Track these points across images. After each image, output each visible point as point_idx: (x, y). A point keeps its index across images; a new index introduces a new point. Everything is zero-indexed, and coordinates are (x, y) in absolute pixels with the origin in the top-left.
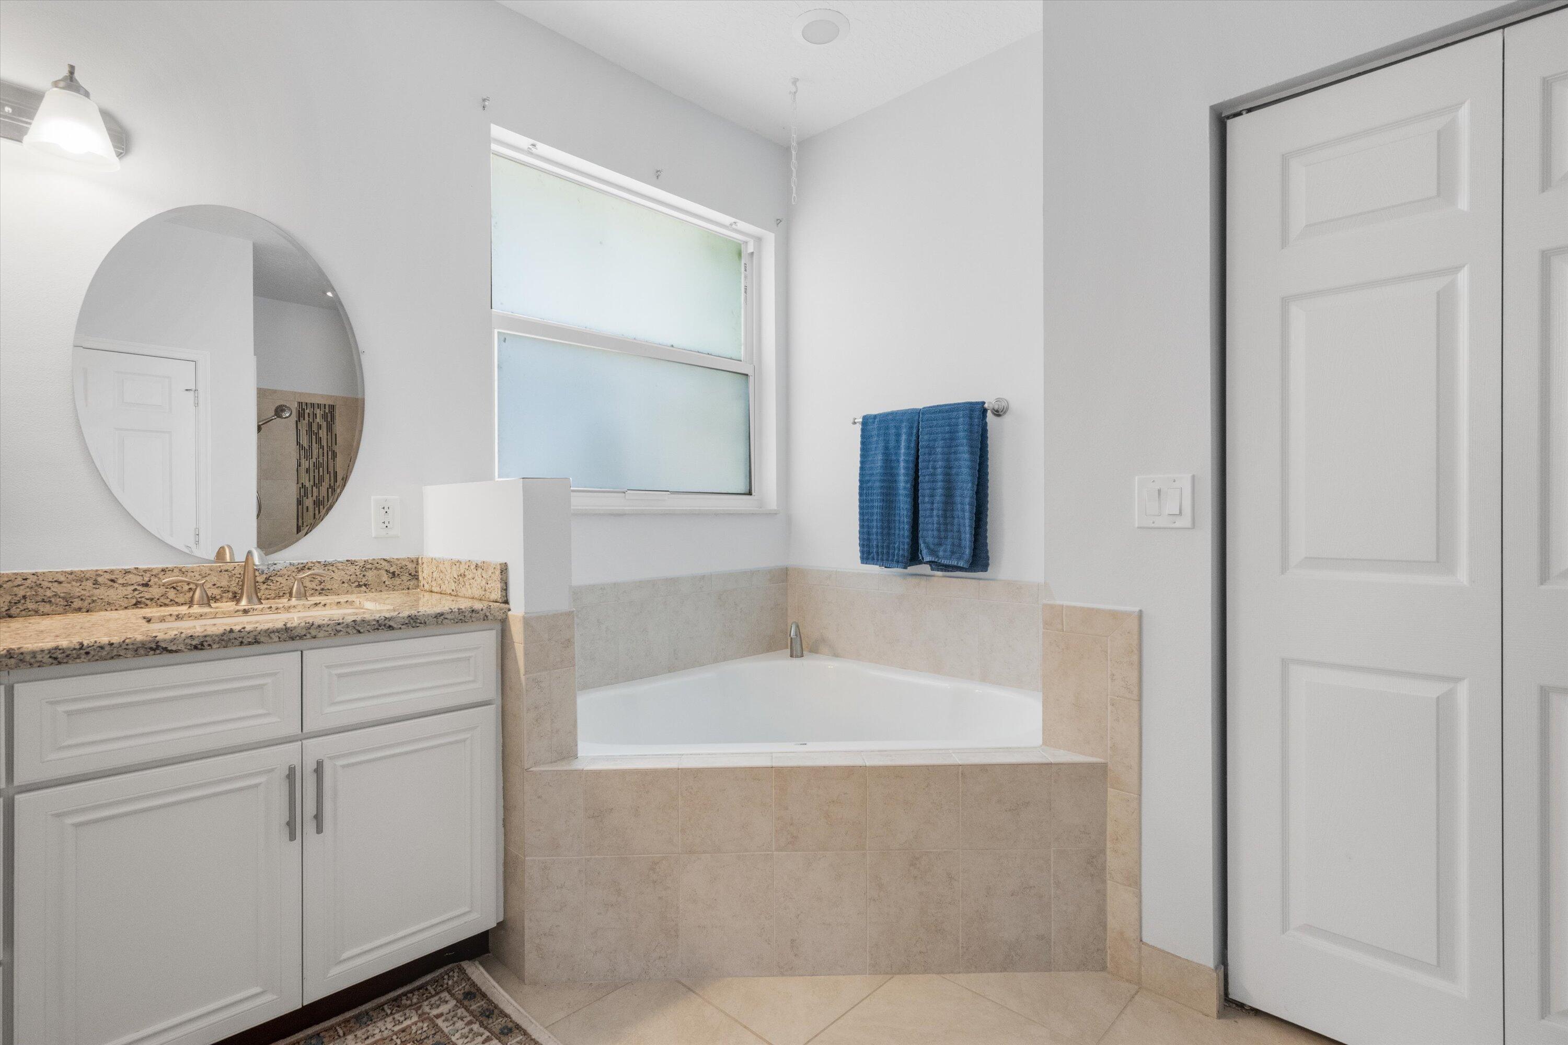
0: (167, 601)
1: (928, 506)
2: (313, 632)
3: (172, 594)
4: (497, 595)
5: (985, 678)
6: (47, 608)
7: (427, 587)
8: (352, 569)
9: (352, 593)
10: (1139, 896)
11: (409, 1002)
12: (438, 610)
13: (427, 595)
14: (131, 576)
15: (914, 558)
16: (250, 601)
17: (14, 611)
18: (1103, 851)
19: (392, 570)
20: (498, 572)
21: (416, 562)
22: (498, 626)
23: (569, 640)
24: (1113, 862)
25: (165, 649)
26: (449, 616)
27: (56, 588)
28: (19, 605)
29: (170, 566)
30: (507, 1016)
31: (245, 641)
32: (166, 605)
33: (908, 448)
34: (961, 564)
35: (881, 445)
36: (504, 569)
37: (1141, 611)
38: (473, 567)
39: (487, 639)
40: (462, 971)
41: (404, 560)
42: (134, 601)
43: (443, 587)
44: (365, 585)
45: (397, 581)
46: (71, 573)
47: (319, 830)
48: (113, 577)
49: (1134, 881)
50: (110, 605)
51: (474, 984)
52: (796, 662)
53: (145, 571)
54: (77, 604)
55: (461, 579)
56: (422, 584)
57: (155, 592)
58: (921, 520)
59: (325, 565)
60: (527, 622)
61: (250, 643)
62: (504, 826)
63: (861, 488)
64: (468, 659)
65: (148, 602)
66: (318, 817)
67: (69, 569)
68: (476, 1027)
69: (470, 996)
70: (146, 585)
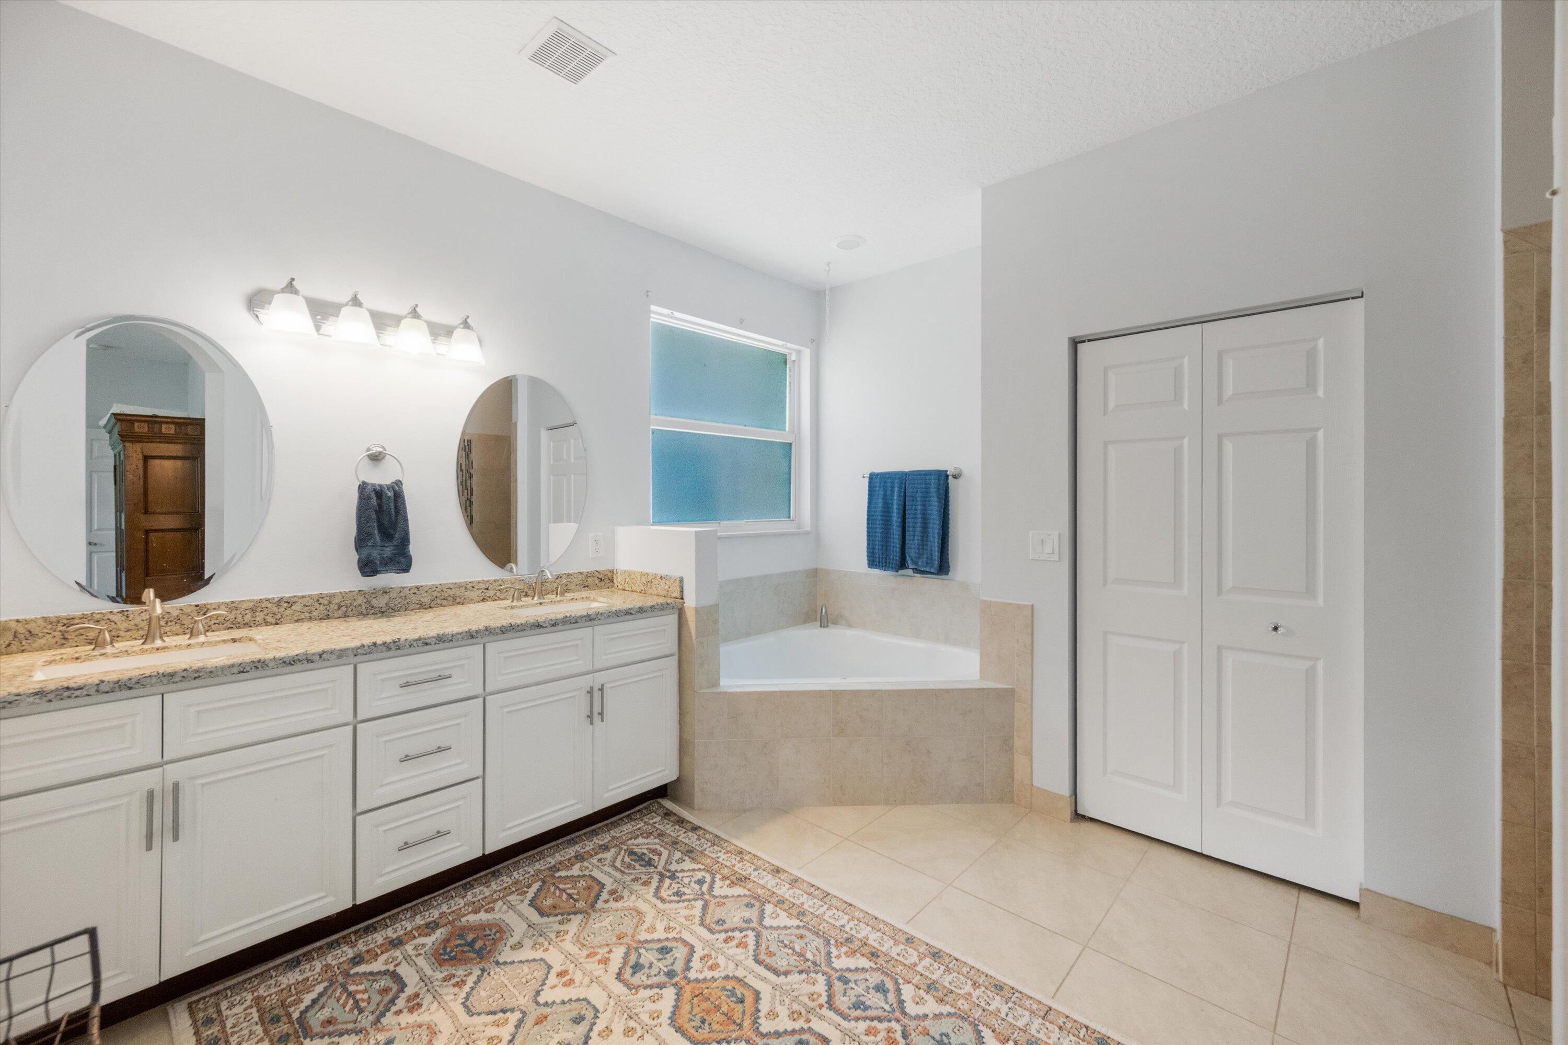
0: (496, 598)
1: (912, 533)
2: (599, 617)
3: (498, 594)
4: (678, 594)
5: (946, 641)
6: (445, 603)
7: (620, 587)
8: (581, 577)
9: (581, 591)
10: (1031, 760)
11: (635, 817)
12: (652, 604)
13: (620, 592)
14: (480, 584)
15: (902, 565)
16: (539, 598)
17: (432, 605)
18: (1013, 737)
19: (600, 577)
20: (678, 582)
21: (612, 572)
22: (677, 612)
23: (716, 620)
24: (1017, 743)
25: (541, 626)
26: (656, 607)
27: (451, 593)
28: (434, 601)
29: (498, 578)
30: (691, 823)
31: (572, 621)
32: (496, 600)
33: (899, 496)
34: (932, 570)
35: (882, 493)
36: (681, 580)
37: (1033, 605)
38: (658, 577)
39: (674, 618)
40: (659, 803)
41: (606, 571)
42: (482, 598)
43: (634, 588)
44: (587, 586)
45: (603, 583)
46: (456, 584)
47: (602, 720)
48: (473, 585)
49: (1029, 753)
50: (472, 601)
51: (667, 809)
52: (824, 631)
53: (487, 581)
54: (458, 600)
55: (649, 584)
56: (616, 585)
57: (491, 593)
58: (907, 542)
59: (568, 575)
60: (697, 610)
61: (574, 623)
62: (680, 724)
63: (868, 519)
64: (664, 630)
65: (488, 598)
66: (601, 714)
67: (454, 582)
68: (677, 827)
69: (668, 814)
70: (487, 589)
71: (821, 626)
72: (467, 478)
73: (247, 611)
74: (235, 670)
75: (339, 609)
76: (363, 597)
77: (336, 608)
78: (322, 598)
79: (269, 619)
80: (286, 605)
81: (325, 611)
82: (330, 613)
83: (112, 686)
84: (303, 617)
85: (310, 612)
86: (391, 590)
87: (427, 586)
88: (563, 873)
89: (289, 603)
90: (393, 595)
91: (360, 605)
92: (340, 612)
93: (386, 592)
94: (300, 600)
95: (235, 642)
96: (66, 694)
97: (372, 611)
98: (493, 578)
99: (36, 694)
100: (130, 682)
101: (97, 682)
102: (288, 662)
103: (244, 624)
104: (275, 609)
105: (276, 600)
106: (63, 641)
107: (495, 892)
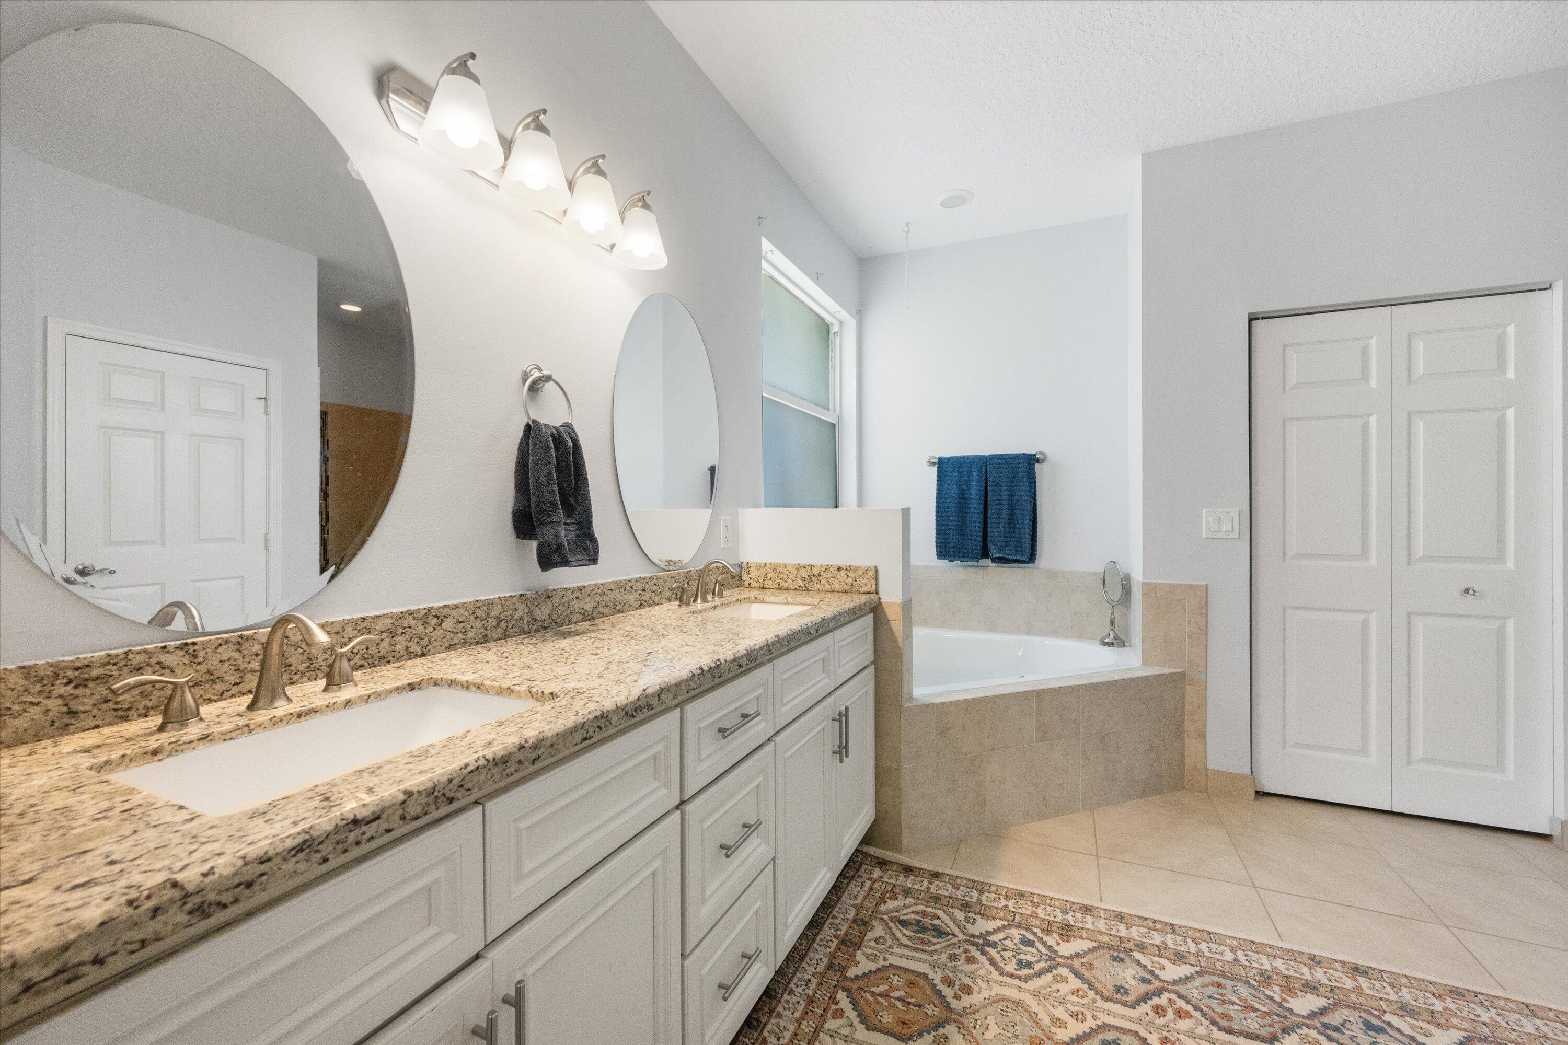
0: (652, 602)
1: (996, 521)
2: (840, 618)
3: (654, 596)
5: (1029, 632)
6: (606, 611)
7: (754, 584)
10: (1205, 743)
14: (638, 584)
15: (985, 554)
18: (1183, 722)
21: (740, 566)
22: (873, 610)
24: (1189, 727)
27: (611, 595)
28: (596, 610)
32: (652, 605)
33: (979, 482)
34: (1023, 559)
35: (955, 476)
36: (875, 571)
37: (1207, 585)
38: (834, 569)
39: (871, 621)
41: (736, 565)
42: (639, 603)
45: (735, 581)
47: (847, 755)
48: (631, 585)
49: (1202, 736)
50: (631, 608)
53: (643, 580)
54: (618, 607)
55: (813, 578)
56: (747, 583)
57: (647, 595)
58: (990, 529)
60: (903, 606)
63: (937, 507)
64: (867, 633)
65: (644, 603)
66: (846, 747)
67: (614, 580)
68: (913, 878)
69: (882, 863)
70: (644, 590)
73: (384, 635)
74: (578, 737)
75: (498, 625)
76: (523, 606)
77: (495, 624)
78: (479, 608)
79: (415, 648)
80: (434, 621)
81: (482, 630)
82: (488, 632)
83: (424, 801)
84: (456, 641)
85: (465, 633)
86: (554, 593)
87: (589, 586)
88: (854, 972)
89: (438, 617)
90: (556, 600)
91: (522, 618)
92: (499, 630)
93: (549, 597)
94: (453, 613)
95: (413, 689)
96: (352, 837)
97: (535, 627)
98: (647, 575)
100: (451, 786)
101: (402, 797)
103: (381, 658)
104: (420, 628)
105: (423, 612)
107: (799, 1022)
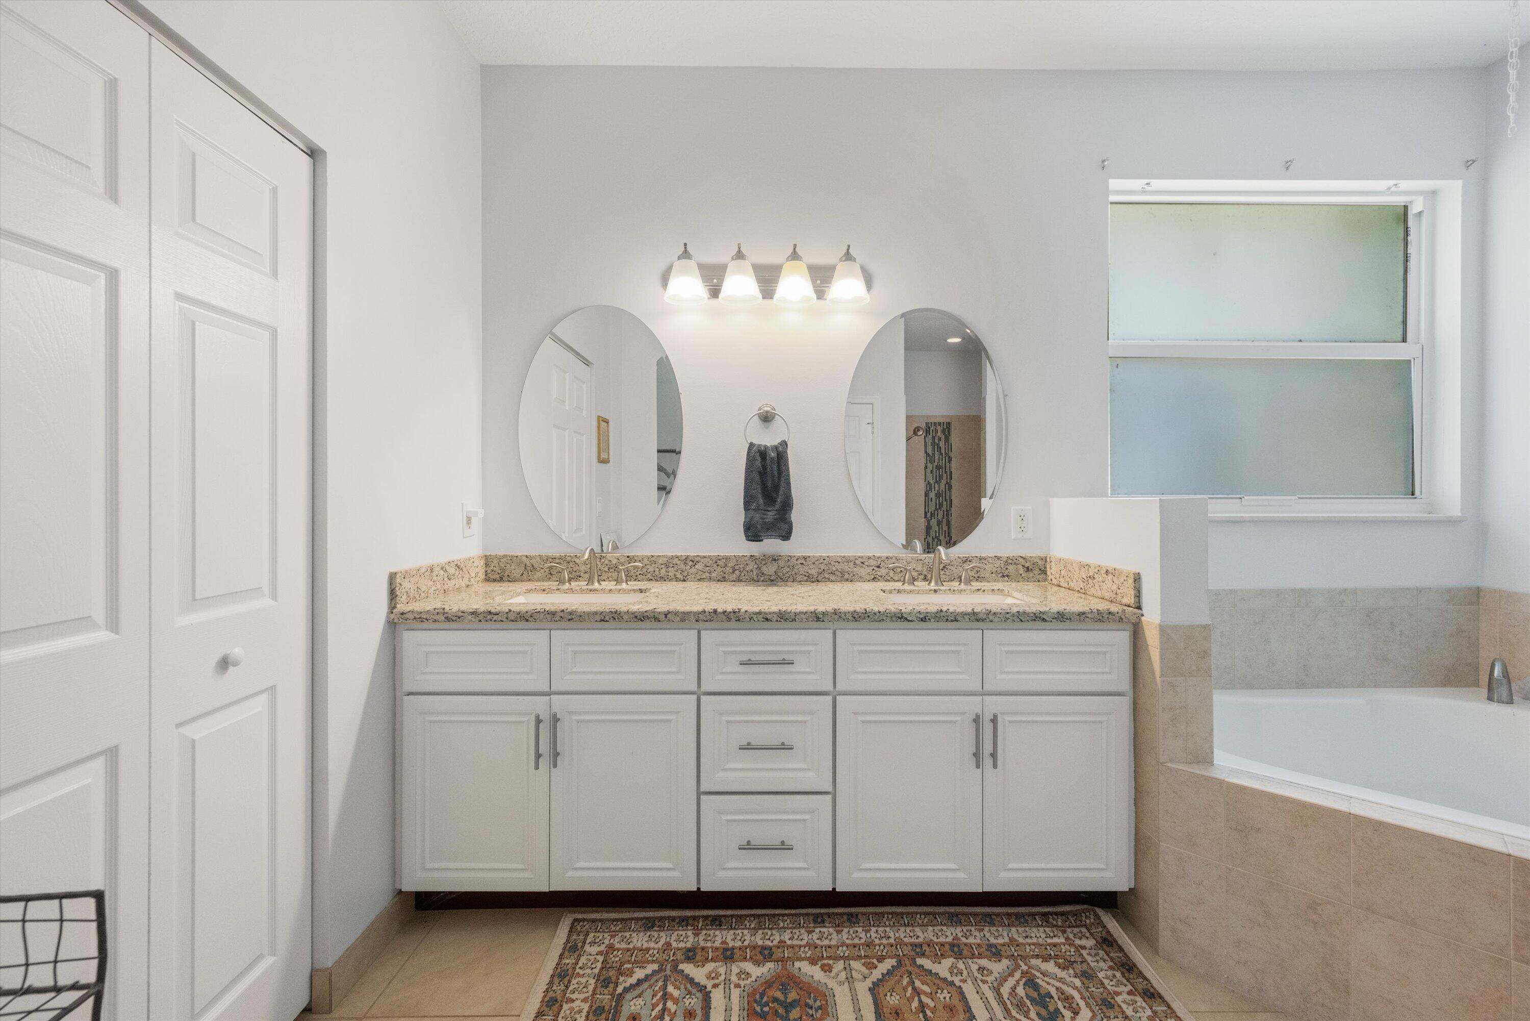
0: (889, 578)
2: (991, 617)
3: (891, 573)
4: (1130, 599)
6: (832, 577)
7: (1054, 581)
8: (998, 563)
9: (998, 581)
11: (1055, 922)
12: (1081, 610)
13: (1055, 588)
14: (871, 560)
16: (936, 584)
17: (820, 578)
19: (1027, 565)
20: (1131, 581)
21: (1044, 559)
22: (1131, 628)
23: (1205, 652)
25: (906, 619)
26: (1089, 616)
27: (838, 566)
28: (822, 575)
29: (891, 555)
30: (1145, 978)
31: (950, 619)
32: (889, 581)
36: (1137, 579)
38: (1103, 572)
39: (1123, 638)
40: (1097, 916)
41: (1035, 557)
42: (873, 577)
43: (1072, 584)
44: (1007, 576)
45: (1031, 575)
46: (844, 557)
47: (995, 766)
48: (863, 561)
50: (861, 579)
51: (1108, 932)
53: (878, 558)
54: (846, 576)
55: (1090, 580)
56: (1049, 579)
57: (883, 571)
59: (980, 559)
60: (1163, 630)
61: (952, 621)
62: (1135, 804)
64: (1105, 653)
65: (879, 578)
66: (994, 755)
67: (842, 555)
68: (1118, 974)
69: (1108, 942)
70: (879, 567)
71: (1490, 699)
72: (947, 461)
73: (663, 566)
74: (598, 618)
75: (733, 572)
76: (753, 563)
77: (731, 571)
78: (720, 560)
79: (679, 576)
80: (691, 563)
81: (722, 573)
82: (726, 576)
83: (516, 616)
84: (704, 577)
85: (710, 573)
86: (779, 558)
87: (814, 557)
88: (926, 963)
89: (693, 562)
90: (782, 563)
91: (752, 571)
92: (734, 575)
93: (775, 560)
94: (702, 560)
95: (641, 592)
96: (489, 617)
97: (762, 579)
98: (885, 555)
99: (473, 613)
100: (527, 614)
101: (507, 611)
102: (639, 617)
103: (661, 577)
104: (682, 566)
105: (684, 557)
106: (550, 576)
107: (843, 944)
